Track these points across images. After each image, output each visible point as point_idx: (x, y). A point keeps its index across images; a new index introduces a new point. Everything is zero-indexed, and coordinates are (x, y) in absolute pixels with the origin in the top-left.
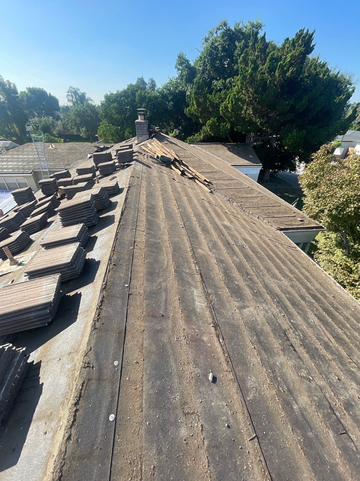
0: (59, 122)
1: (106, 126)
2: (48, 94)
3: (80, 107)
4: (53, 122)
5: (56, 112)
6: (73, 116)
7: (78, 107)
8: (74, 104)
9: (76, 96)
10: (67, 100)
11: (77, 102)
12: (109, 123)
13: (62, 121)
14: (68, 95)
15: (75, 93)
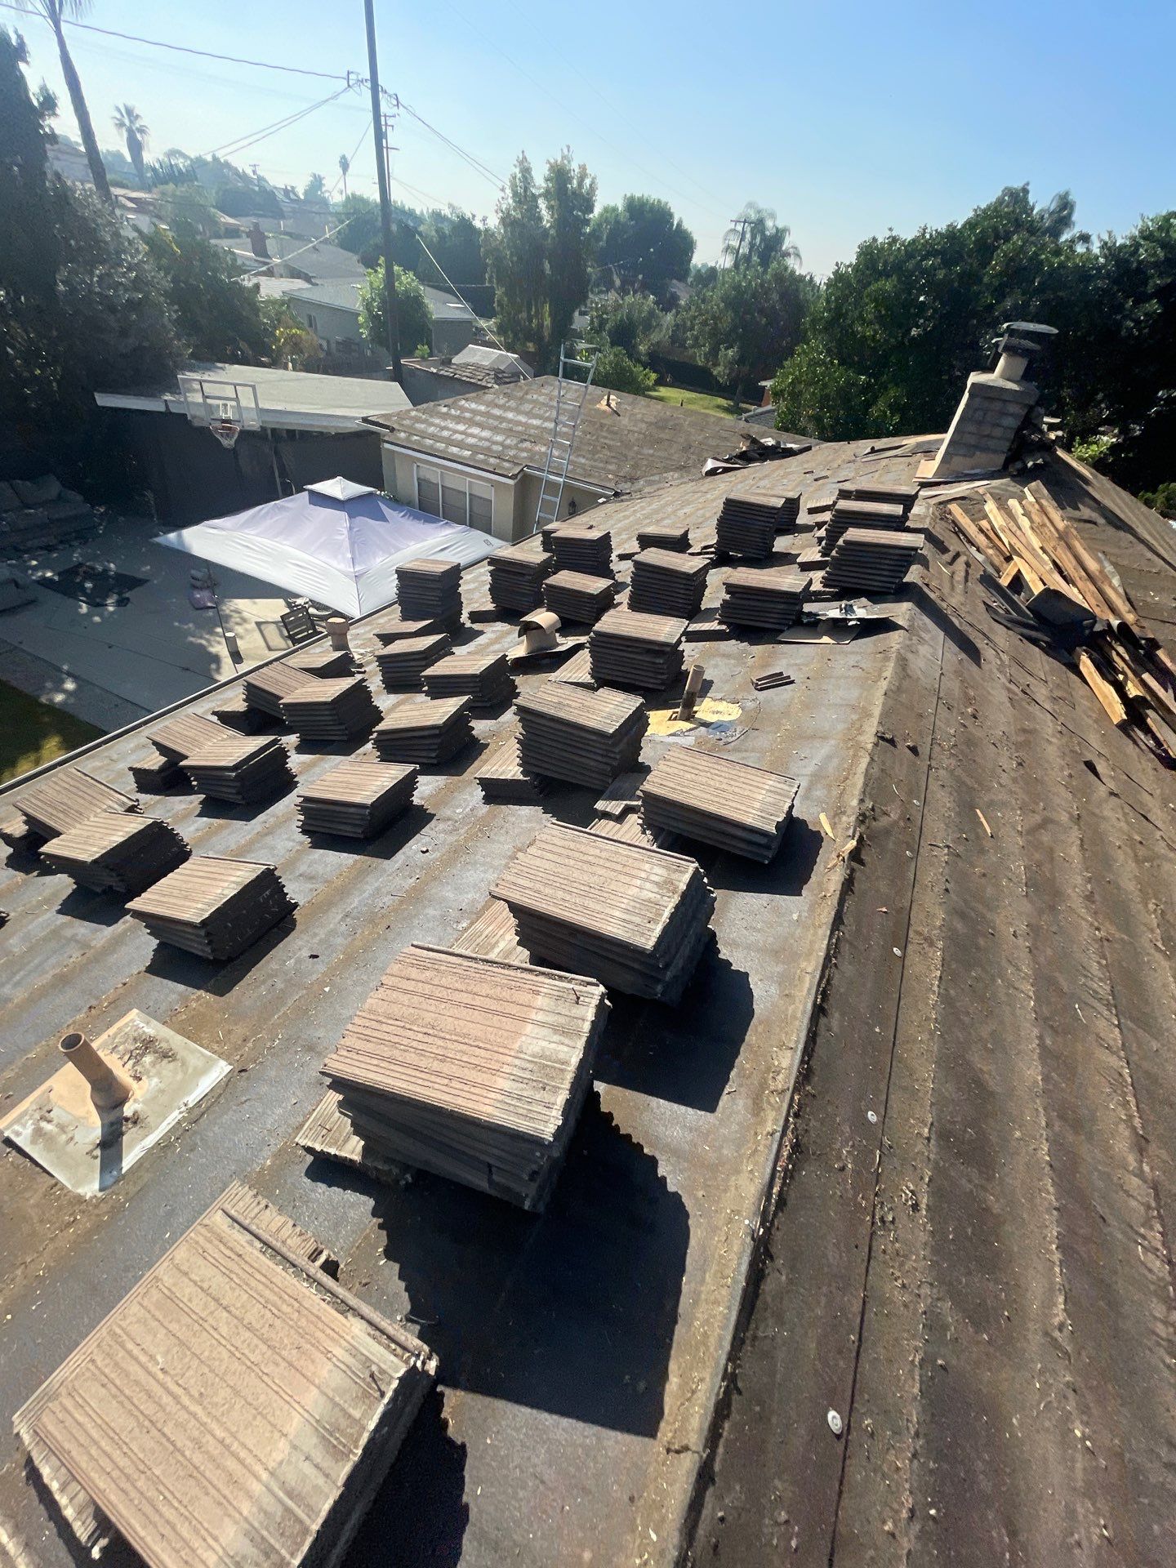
0: (669, 318)
1: (814, 363)
2: (675, 223)
3: (751, 279)
4: (651, 313)
5: (675, 281)
6: (718, 306)
7: (745, 276)
8: (736, 265)
9: (753, 237)
10: (722, 246)
11: (747, 259)
12: (829, 352)
13: (678, 313)
14: (734, 231)
15: (758, 225)
